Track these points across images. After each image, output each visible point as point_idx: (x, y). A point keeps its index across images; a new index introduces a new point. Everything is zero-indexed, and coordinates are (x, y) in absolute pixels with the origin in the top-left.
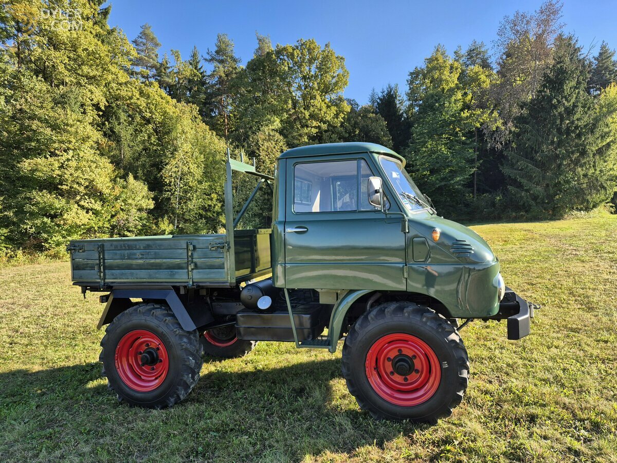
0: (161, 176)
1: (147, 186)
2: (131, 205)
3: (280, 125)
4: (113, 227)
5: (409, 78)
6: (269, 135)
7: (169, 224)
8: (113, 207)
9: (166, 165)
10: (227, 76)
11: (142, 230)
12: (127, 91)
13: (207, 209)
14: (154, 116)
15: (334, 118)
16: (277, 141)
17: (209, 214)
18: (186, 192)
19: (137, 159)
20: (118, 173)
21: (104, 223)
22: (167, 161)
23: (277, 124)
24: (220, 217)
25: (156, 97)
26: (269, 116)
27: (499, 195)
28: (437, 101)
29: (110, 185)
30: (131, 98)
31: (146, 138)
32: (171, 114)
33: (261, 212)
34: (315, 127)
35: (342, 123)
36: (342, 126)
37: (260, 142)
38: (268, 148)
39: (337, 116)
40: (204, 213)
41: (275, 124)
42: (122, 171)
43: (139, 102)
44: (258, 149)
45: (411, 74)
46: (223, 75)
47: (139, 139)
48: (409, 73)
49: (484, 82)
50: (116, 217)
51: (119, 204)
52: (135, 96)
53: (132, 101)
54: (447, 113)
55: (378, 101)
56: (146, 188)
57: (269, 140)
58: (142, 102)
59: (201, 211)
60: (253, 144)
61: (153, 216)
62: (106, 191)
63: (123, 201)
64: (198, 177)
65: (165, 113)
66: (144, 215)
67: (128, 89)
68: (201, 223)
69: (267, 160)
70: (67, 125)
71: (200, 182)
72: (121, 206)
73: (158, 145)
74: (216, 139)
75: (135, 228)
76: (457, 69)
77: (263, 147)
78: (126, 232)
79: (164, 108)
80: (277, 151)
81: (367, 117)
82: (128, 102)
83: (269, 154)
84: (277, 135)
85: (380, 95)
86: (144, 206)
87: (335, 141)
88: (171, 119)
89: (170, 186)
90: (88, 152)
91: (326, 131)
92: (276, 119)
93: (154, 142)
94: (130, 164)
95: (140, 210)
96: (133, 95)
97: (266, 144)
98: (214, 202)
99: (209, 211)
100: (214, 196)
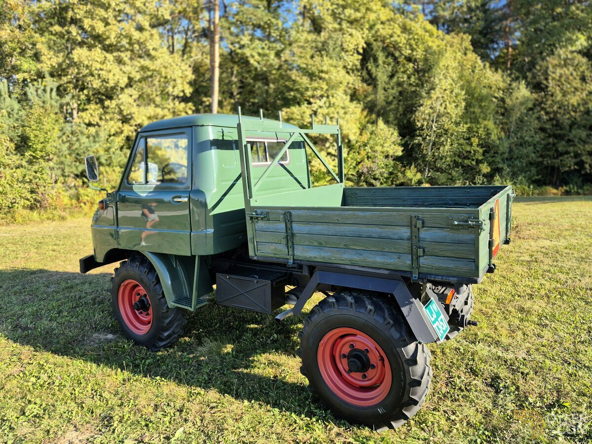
0: (414, 120)
1: (397, 132)
2: (378, 151)
3: (585, 44)
4: (360, 175)
7: (417, 172)
8: (359, 154)
9: (419, 106)
11: (388, 178)
12: (388, 29)
13: (464, 156)
14: (415, 53)
16: (577, 65)
17: (466, 161)
18: (439, 136)
20: (370, 119)
21: (349, 171)
22: (422, 102)
23: (581, 43)
24: (481, 165)
25: (419, 31)
26: (568, 34)
30: (391, 36)
31: (405, 79)
32: (435, 48)
33: (540, 159)
37: (551, 69)
38: (561, 77)
40: (460, 161)
41: (577, 43)
42: (373, 116)
43: (399, 40)
44: (547, 79)
50: (361, 164)
51: (366, 151)
52: (396, 33)
53: (392, 39)
56: (396, 134)
57: (565, 65)
58: (403, 39)
59: (457, 159)
60: (539, 74)
61: (402, 163)
63: (370, 148)
64: (455, 118)
65: (428, 48)
66: (391, 162)
67: (390, 27)
68: (456, 172)
69: (558, 92)
70: (322, 72)
71: (457, 124)
72: (368, 152)
74: (489, 73)
75: (381, 176)
77: (554, 75)
78: (372, 179)
79: (427, 42)
80: (575, 79)
82: (388, 40)
83: (563, 84)
84: (579, 57)
86: (391, 153)
89: (422, 130)
90: (340, 98)
92: (580, 35)
93: (414, 82)
94: (383, 108)
95: (387, 157)
96: (394, 32)
97: (559, 71)
98: (475, 147)
99: (467, 158)
100: (475, 141)
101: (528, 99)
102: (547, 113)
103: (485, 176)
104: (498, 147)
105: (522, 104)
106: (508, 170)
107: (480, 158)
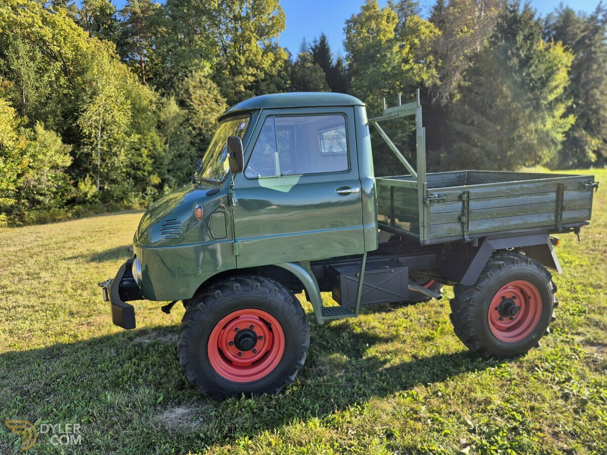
0: (78, 126)
1: (61, 138)
2: (42, 161)
3: (210, 71)
4: (20, 189)
5: (346, 26)
6: (201, 82)
7: (92, 185)
8: (18, 164)
9: (83, 112)
10: (142, 12)
11: (57, 193)
12: (24, 16)
13: (135, 167)
14: (63, 51)
15: (271, 66)
16: (210, 89)
17: (138, 172)
18: (110, 145)
19: (45, 105)
20: (22, 121)
21: (8, 185)
22: (85, 107)
23: (207, 69)
24: (152, 176)
25: (64, 27)
26: (197, 61)
27: (442, 153)
28: (378, 52)
29: (14, 134)
30: (31, 26)
31: (53, 79)
32: (85, 49)
34: (252, 75)
35: (279, 72)
36: (279, 75)
37: (191, 90)
38: (200, 97)
39: (273, 64)
40: (133, 172)
41: (205, 69)
42: (26, 119)
43: (43, 32)
44: (189, 98)
45: (348, 22)
46: (139, 11)
47: (46, 78)
48: (345, 21)
49: (423, 34)
50: (24, 177)
51: (26, 160)
52: (37, 23)
53: (33, 29)
54: (388, 64)
55: (311, 51)
56: (59, 140)
57: (201, 87)
58: (47, 32)
59: (129, 170)
60: (182, 92)
61: (70, 175)
62: (9, 143)
63: (31, 156)
64: (124, 128)
65: (77, 48)
66: (60, 173)
67: (25, 14)
68: (128, 184)
69: (201, 111)
71: (128, 134)
72: (30, 162)
73: (68, 87)
75: (48, 190)
76: (394, 19)
77: (195, 95)
78: (37, 195)
79: (76, 41)
80: (211, 101)
81: (304, 67)
82: (28, 30)
83: (202, 104)
84: (210, 81)
85: (313, 45)
86: (59, 162)
87: (273, 92)
88: (84, 56)
89: (90, 138)
91: (263, 80)
92: (205, 64)
93: (64, 84)
94: (36, 110)
95: (55, 167)
96: (33, 22)
97: (198, 92)
98: (145, 159)
99: (138, 169)
100: (145, 152)
101: (178, 114)
102: (194, 129)
103: (155, 186)
104: (163, 158)
105: (175, 118)
106: (174, 180)
107: (151, 169)
